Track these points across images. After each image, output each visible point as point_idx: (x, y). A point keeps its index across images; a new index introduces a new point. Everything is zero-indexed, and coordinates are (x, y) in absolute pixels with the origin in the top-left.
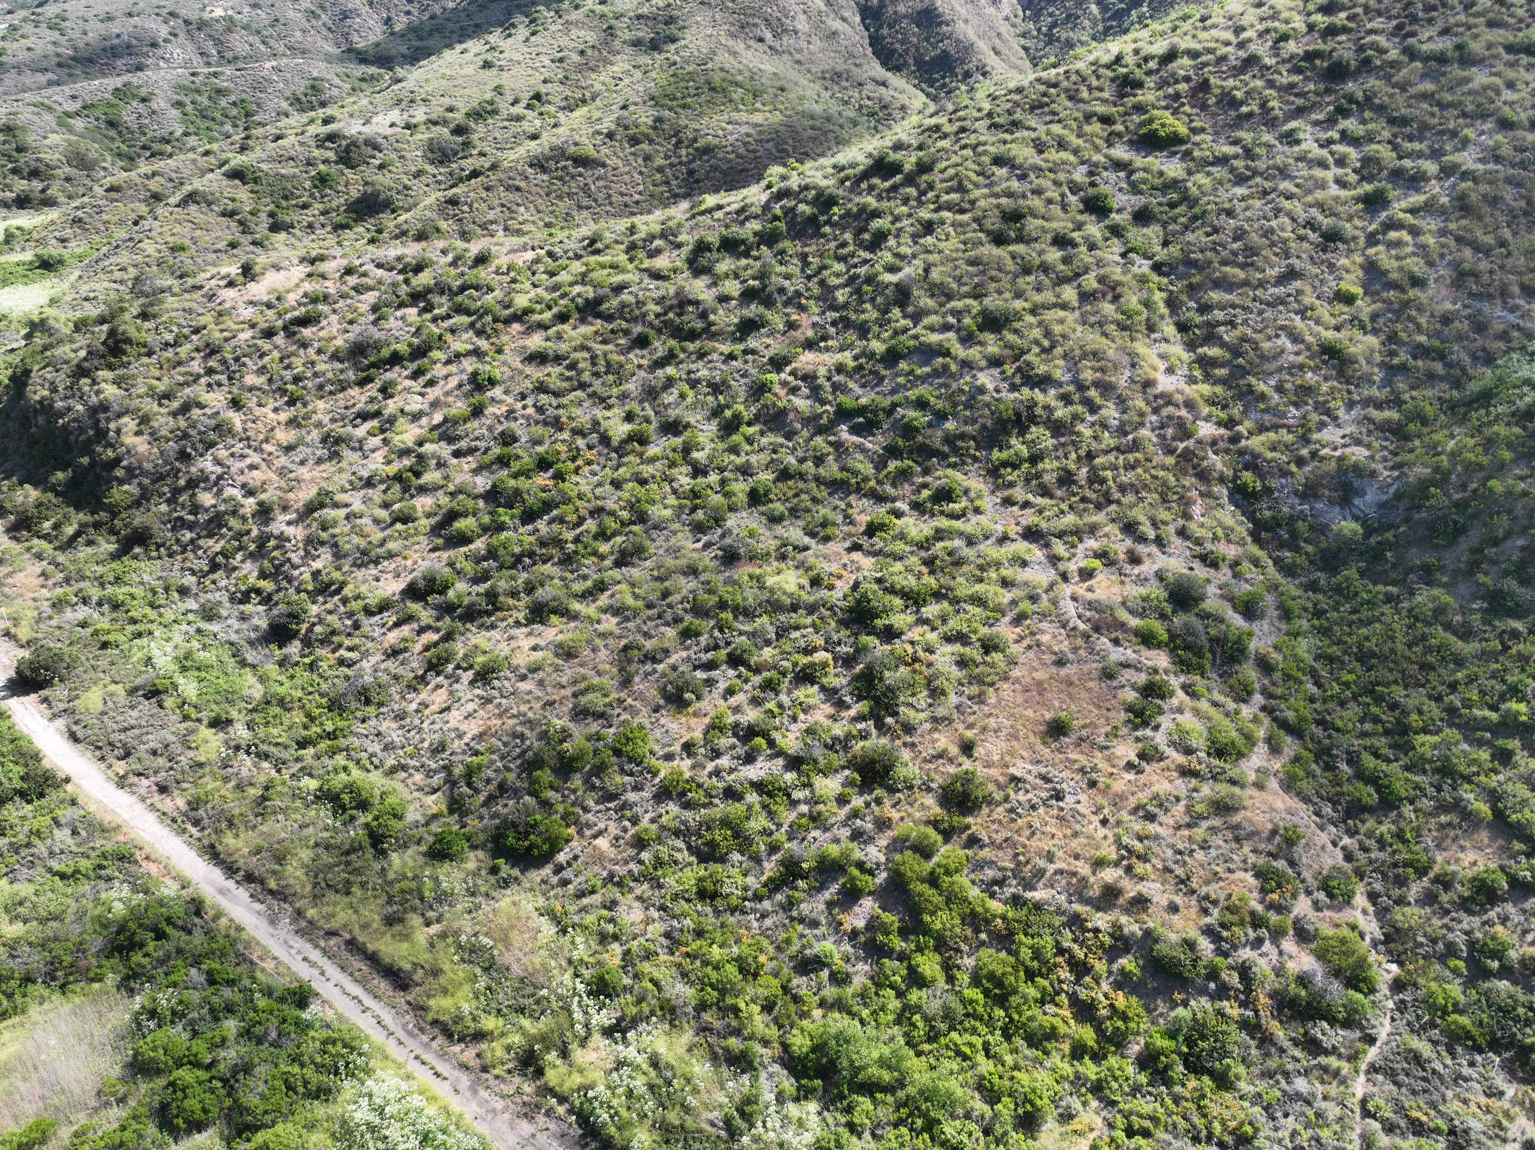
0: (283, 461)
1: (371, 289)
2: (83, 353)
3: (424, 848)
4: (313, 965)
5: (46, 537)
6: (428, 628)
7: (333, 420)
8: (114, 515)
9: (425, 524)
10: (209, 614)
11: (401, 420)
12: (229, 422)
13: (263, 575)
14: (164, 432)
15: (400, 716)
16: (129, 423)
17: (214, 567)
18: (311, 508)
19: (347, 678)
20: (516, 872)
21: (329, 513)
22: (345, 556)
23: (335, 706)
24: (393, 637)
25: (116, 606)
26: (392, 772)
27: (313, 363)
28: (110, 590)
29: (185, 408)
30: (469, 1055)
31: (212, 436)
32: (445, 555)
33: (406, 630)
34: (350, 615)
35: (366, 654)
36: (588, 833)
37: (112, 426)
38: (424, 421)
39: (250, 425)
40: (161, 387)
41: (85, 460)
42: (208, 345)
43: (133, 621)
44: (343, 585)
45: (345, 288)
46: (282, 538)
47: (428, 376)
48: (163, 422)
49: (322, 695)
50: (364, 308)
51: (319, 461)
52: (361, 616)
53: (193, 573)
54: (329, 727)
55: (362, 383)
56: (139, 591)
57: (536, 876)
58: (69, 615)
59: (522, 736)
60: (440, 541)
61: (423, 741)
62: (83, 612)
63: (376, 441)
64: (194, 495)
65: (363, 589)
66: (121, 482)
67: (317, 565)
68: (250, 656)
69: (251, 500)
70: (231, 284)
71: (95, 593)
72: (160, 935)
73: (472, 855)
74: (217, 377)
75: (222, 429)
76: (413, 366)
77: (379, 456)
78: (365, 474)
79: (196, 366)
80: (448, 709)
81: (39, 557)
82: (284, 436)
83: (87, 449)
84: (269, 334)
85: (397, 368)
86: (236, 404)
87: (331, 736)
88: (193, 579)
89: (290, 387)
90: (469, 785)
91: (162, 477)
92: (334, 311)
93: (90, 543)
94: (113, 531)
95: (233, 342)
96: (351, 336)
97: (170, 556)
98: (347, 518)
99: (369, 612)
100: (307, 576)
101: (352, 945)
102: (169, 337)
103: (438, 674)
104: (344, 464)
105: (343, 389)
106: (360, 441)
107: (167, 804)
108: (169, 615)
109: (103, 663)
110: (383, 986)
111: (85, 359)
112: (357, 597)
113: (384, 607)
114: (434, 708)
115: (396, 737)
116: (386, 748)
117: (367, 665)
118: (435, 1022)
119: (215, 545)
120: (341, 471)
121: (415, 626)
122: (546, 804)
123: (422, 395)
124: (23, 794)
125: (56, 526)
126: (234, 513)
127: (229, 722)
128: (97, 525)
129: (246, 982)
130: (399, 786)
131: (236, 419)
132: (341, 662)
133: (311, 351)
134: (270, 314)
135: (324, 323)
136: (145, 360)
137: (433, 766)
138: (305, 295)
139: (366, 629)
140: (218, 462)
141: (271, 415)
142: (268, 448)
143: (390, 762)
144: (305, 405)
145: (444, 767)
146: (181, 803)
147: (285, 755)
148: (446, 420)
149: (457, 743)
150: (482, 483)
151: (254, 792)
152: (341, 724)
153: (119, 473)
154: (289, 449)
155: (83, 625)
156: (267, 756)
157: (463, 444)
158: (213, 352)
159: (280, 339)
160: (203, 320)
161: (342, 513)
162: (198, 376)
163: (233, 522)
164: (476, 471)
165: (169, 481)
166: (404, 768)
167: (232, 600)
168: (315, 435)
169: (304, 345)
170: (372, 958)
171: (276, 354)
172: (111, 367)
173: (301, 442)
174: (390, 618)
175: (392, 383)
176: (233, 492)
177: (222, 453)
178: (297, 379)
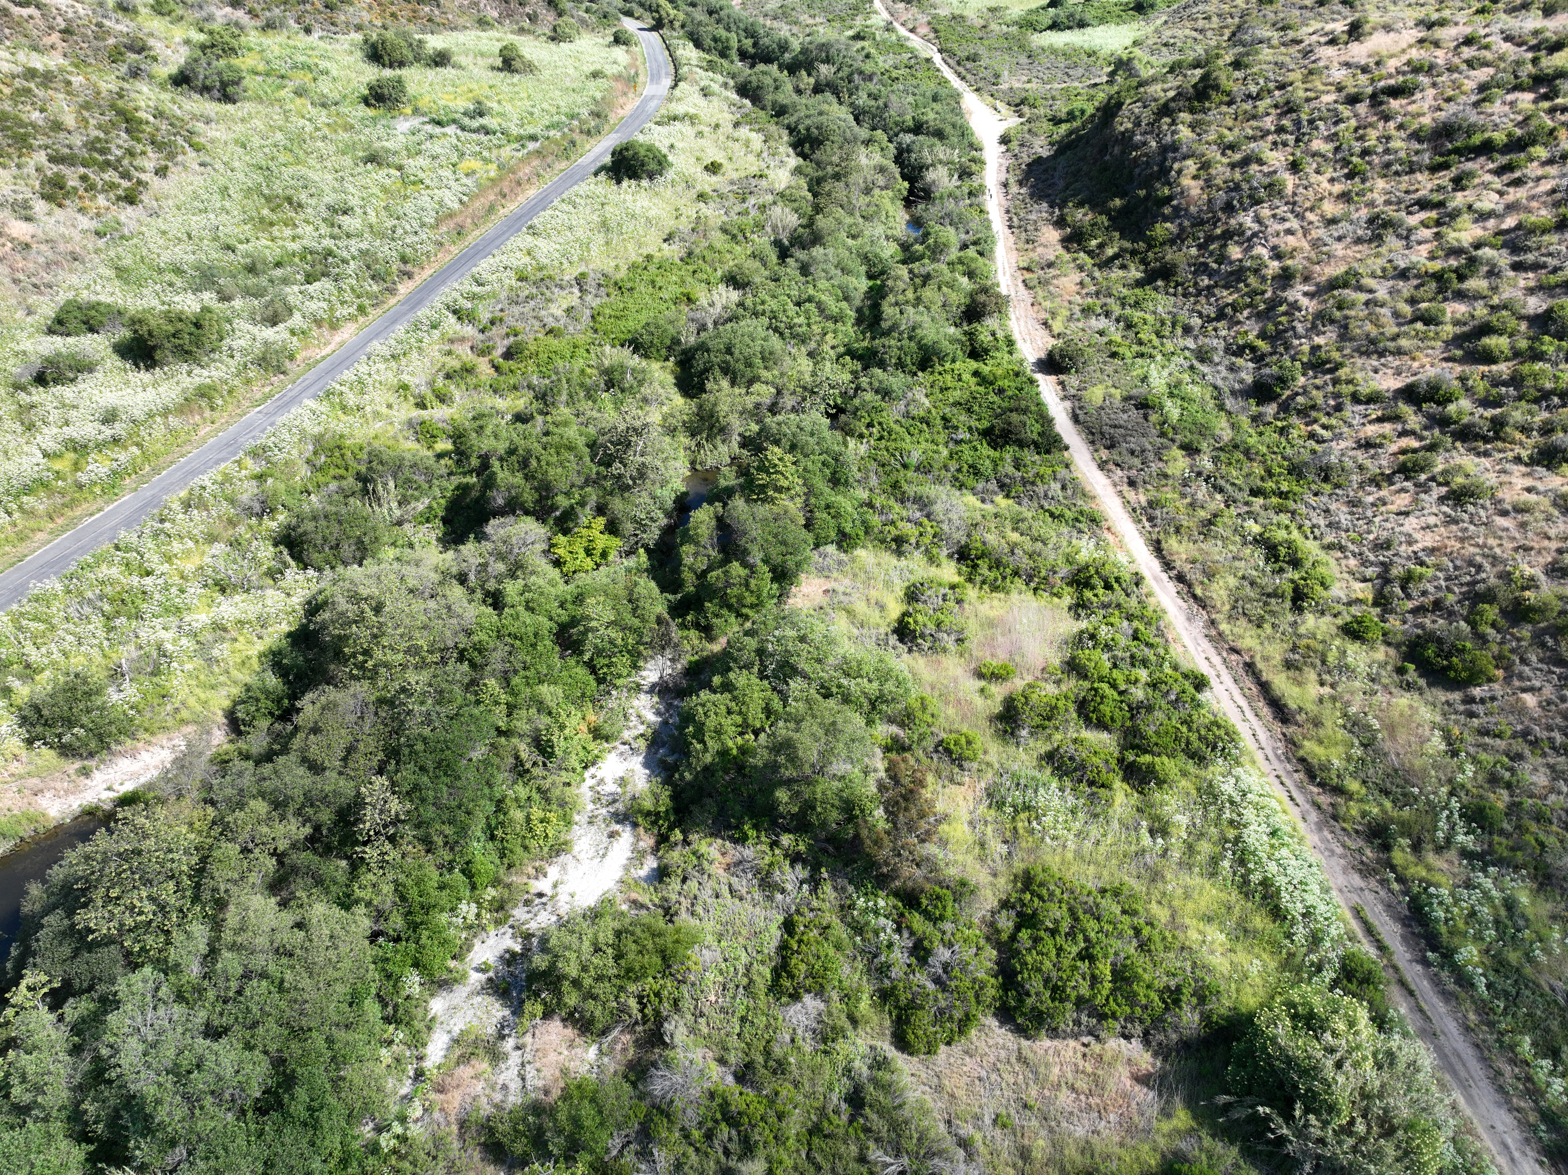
0: (1320, 233)
1: (1486, 64)
2: (1171, 94)
3: (1339, 622)
4: (1212, 666)
5: (1090, 253)
6: (1412, 433)
7: (1388, 203)
8: (1150, 247)
9: (1448, 331)
10: (1203, 356)
11: (1466, 217)
12: (1283, 184)
13: (1262, 335)
14: (1219, 181)
15: (1353, 503)
16: (1191, 166)
17: (1221, 315)
18: (1333, 284)
19: (1314, 452)
20: (1422, 682)
21: (1349, 294)
22: (1351, 340)
23: (1296, 471)
24: (1371, 430)
25: (1129, 326)
26: (1329, 547)
27: (1388, 138)
28: (1128, 311)
29: (1246, 162)
30: (1325, 800)
31: (1262, 193)
32: (1458, 369)
33: (1387, 428)
34: (1337, 396)
35: (1339, 437)
36: (1517, 683)
37: (1176, 166)
38: (1491, 223)
39: (1301, 190)
40: (1230, 137)
41: (1142, 193)
42: (1288, 102)
43: (1140, 343)
44: (1338, 366)
45: (1456, 60)
46: (1295, 306)
47: (1517, 174)
48: (1221, 171)
49: (1284, 458)
50: (1470, 85)
51: (1359, 241)
52: (1347, 402)
53: (1201, 315)
54: (1285, 487)
55: (1434, 169)
56: (1150, 318)
57: (1442, 696)
58: (1093, 322)
59: (1479, 568)
60: (1459, 353)
61: (1369, 532)
62: (1102, 323)
63: (1427, 233)
64: (1225, 246)
65: (1359, 376)
66: (1166, 219)
67: (1319, 340)
68: (1229, 403)
69: (1276, 264)
70: (1333, 42)
71: (1117, 310)
72: (1108, 587)
73: (1382, 648)
74: (1284, 137)
75: (1273, 188)
76: (1503, 160)
77: (1424, 250)
78: (1402, 265)
79: (1268, 123)
80: (1406, 514)
81: (1081, 268)
82: (1330, 208)
83: (1147, 184)
84: (1353, 100)
85: (1482, 159)
86: (1295, 167)
87: (1283, 495)
88: (1199, 321)
89: (1355, 159)
90: (1403, 588)
91: (1202, 223)
92: (1434, 85)
93: (1123, 267)
94: (1144, 262)
95: (1314, 104)
96: (1442, 116)
97: (1185, 295)
98: (1367, 303)
99: (1356, 399)
100: (1306, 348)
101: (1250, 667)
102: (1253, 89)
103: (1407, 479)
104: (1383, 250)
105: (1412, 171)
106: (1410, 230)
107: (1131, 495)
108: (1169, 346)
109: (1109, 369)
110: (1266, 711)
111: (1173, 99)
112: (1349, 382)
113: (1373, 399)
114: (1393, 508)
115: (1344, 519)
116: (1330, 525)
117: (1338, 447)
118: (1302, 760)
119: (1228, 297)
120: (1378, 255)
121: (1399, 427)
122: (1482, 639)
123: (1501, 193)
124: (1036, 445)
125: (1101, 246)
126: (1256, 271)
127: (1198, 451)
128: (1134, 253)
129: (1162, 652)
130: (1333, 563)
131: (1289, 181)
132: (1312, 436)
133: (1392, 124)
134: (1363, 79)
135: (1418, 96)
136: (1224, 109)
137: (1372, 558)
138: (1409, 63)
139: (1347, 413)
140: (1258, 220)
141: (1326, 185)
142: (1310, 216)
143: (1329, 539)
144: (1363, 181)
145: (1382, 564)
146: (1143, 499)
147: (1238, 496)
148: (1519, 226)
149: (1403, 547)
150: (1535, 305)
151: (1202, 514)
152: (1296, 489)
153: (1167, 210)
154: (1332, 222)
155: (1101, 333)
156: (1221, 490)
157: (1530, 257)
158: (1291, 111)
159: (1362, 108)
160: (1291, 76)
161: (1363, 297)
162: (1268, 133)
163: (1252, 280)
164: (1531, 291)
165: (1207, 227)
166: (1342, 548)
167: (1228, 350)
168: (1364, 213)
169: (1387, 118)
170: (1264, 687)
171: (1353, 123)
172: (1192, 111)
173: (1346, 217)
174: (1375, 411)
175: (1470, 175)
176: (1262, 251)
177: (1265, 212)
178: (1365, 153)
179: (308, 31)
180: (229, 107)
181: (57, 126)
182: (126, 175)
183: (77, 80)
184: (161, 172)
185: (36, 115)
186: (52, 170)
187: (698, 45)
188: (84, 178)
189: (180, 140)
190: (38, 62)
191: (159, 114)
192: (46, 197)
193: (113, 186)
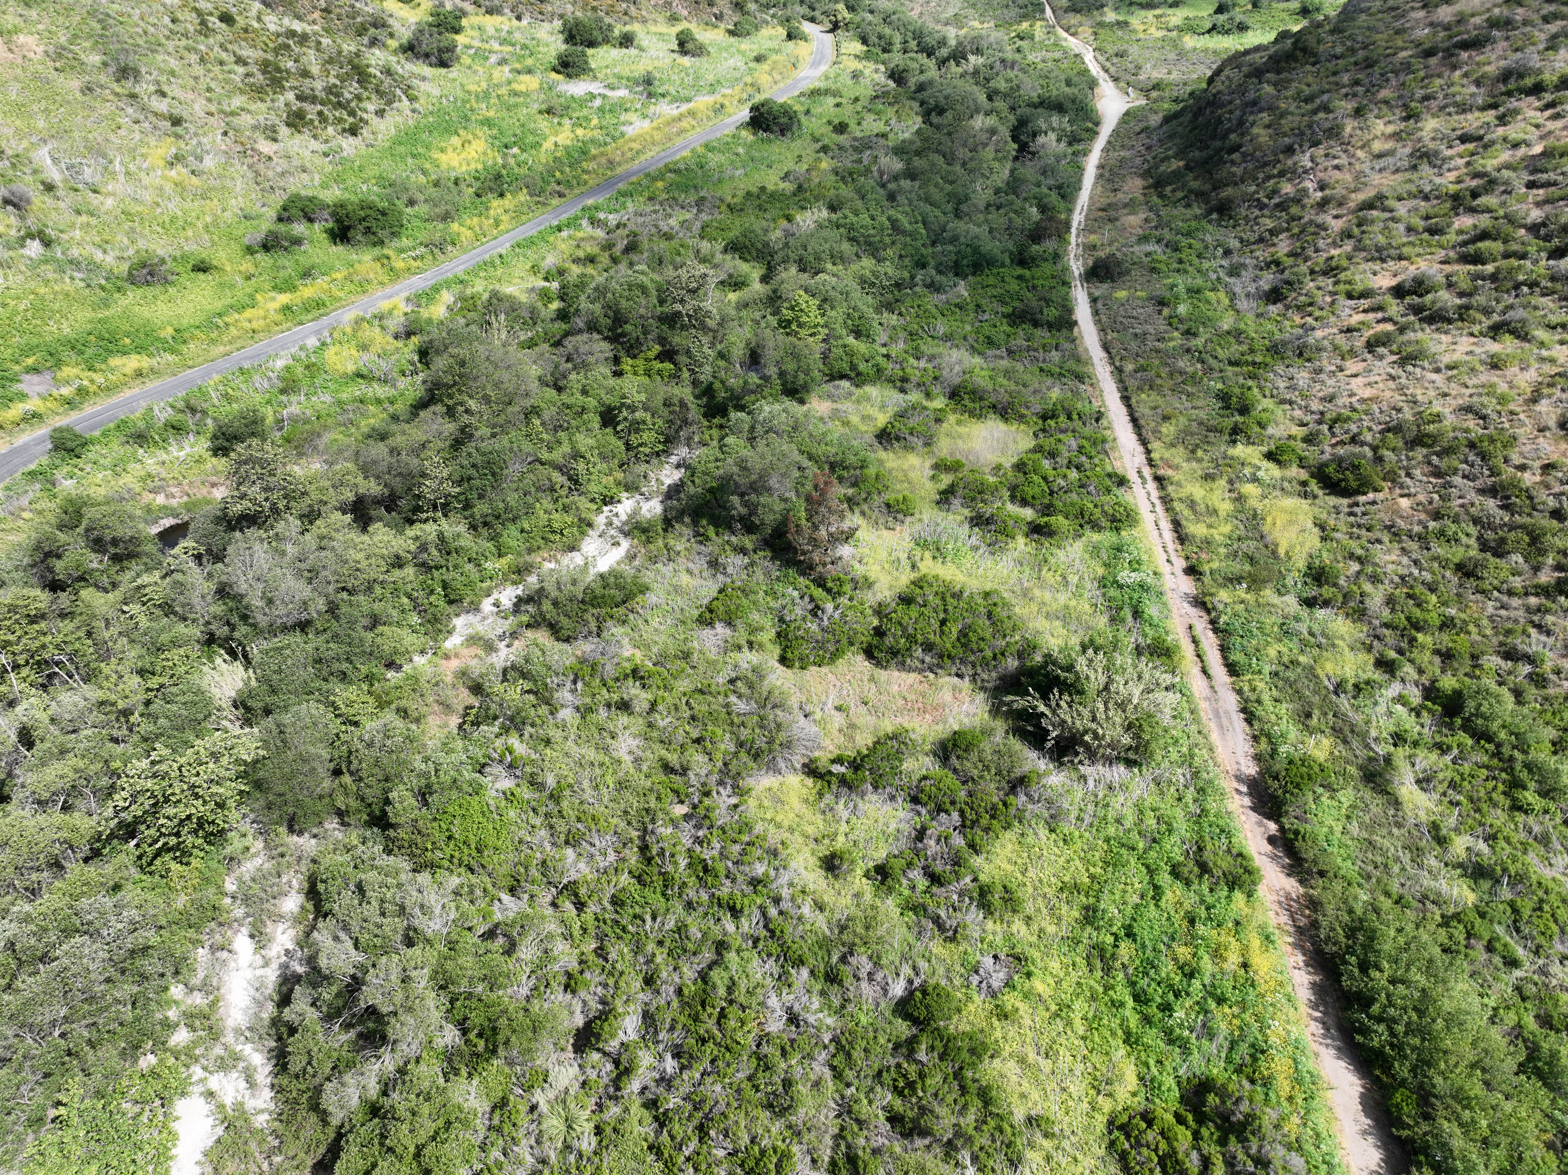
0: (1365, 166)
2: (1265, 59)
3: (1265, 449)
4: (1141, 477)
5: (1163, 196)
6: (1390, 320)
7: (1433, 138)
8: (1214, 188)
9: (1451, 239)
10: (1234, 271)
11: (1498, 146)
12: (1342, 127)
13: (1289, 253)
14: (1286, 129)
15: (1316, 372)
16: (1265, 117)
17: (1261, 240)
18: (1361, 207)
19: (1298, 336)
20: (1319, 492)
21: (1373, 214)
22: (1362, 250)
23: (1275, 350)
24: (1355, 319)
25: (1176, 249)
26: (1281, 402)
27: (1451, 85)
28: (1179, 238)
29: (1314, 111)
31: (1321, 137)
32: (1450, 268)
33: (1371, 316)
34: (1334, 294)
35: (1325, 326)
36: (1398, 491)
37: (1252, 118)
38: (1522, 151)
39: (1357, 132)
40: (1307, 92)
41: (1219, 145)
42: (1367, 59)
43: (1180, 261)
44: (1344, 271)
46: (1323, 227)
47: (1558, 109)
48: (1291, 120)
49: (1270, 341)
50: (1541, 37)
51: (1396, 171)
52: (1342, 298)
53: (1242, 241)
54: (1259, 359)
55: (1484, 109)
56: (1197, 244)
57: (1333, 500)
58: (1144, 247)
59: (1399, 410)
60: (1454, 256)
61: (1320, 390)
62: (1153, 247)
63: (1461, 162)
64: (1278, 183)
65: (1358, 277)
66: (1233, 164)
67: (1334, 252)
68: (1241, 304)
69: (1319, 194)
70: (1424, 6)
71: (1169, 238)
73: (1295, 468)
74: (1357, 88)
75: (1333, 132)
76: (1550, 98)
77: (1452, 176)
78: (1428, 188)
79: (1346, 78)
80: (1357, 376)
81: (1151, 208)
82: (1380, 146)
83: (1225, 135)
84: (1428, 54)
85: (1531, 98)
86: (1358, 113)
87: (1254, 363)
88: (1239, 246)
89: (1414, 104)
90: (1331, 428)
91: (1263, 165)
92: (1507, 38)
93: (1188, 206)
94: (1207, 200)
95: (1391, 59)
96: (1503, 63)
97: (1234, 226)
98: (1385, 220)
99: (1350, 296)
100: (1321, 259)
102: (1339, 50)
103: (1370, 352)
104: (1415, 177)
105: (1463, 112)
106: (1444, 160)
108: (1206, 264)
109: (1143, 279)
111: (1266, 64)
112: (1349, 283)
113: (1365, 294)
114: (1347, 372)
115: (1302, 383)
116: (1289, 387)
117: (1321, 333)
119: (1270, 224)
120: (1408, 181)
121: (1380, 316)
122: (1379, 459)
123: (1538, 126)
125: (1174, 190)
126: (1299, 201)
127: (1195, 335)
128: (1199, 194)
129: (1097, 461)
130: (1279, 412)
131: (1349, 125)
132: (1302, 326)
133: (1457, 74)
134: (1442, 35)
135: (1488, 48)
136: (1309, 67)
137: (1314, 408)
138: (1488, 20)
139: (1338, 308)
140: (1312, 159)
141: (1381, 127)
142: (1360, 153)
143: (1285, 397)
144: (1417, 122)
145: (1322, 412)
147: (1216, 365)
148: (1544, 154)
149: (1343, 399)
150: (1536, 215)
152: (1269, 362)
153: (1236, 156)
154: (1377, 157)
155: (1147, 255)
156: (1203, 362)
157: (1544, 177)
158: (1368, 66)
159: (1433, 61)
160: (1378, 37)
161: (1384, 216)
162: (1342, 86)
163: (1294, 209)
165: (1267, 169)
166: (1291, 403)
167: (1256, 266)
168: (1408, 149)
169: (1454, 68)
171: (1422, 74)
172: (1279, 72)
173: (1390, 153)
174: (1365, 303)
175: (1516, 112)
176: (1309, 185)
177: (1320, 151)
178: (1426, 98)
179: (519, 18)
180: (443, 71)
181: (305, 74)
182: (352, 113)
183: (326, 41)
184: (380, 113)
185: (290, 64)
186: (296, 105)
187: (864, 41)
188: (320, 113)
189: (398, 92)
190: (298, 26)
191: (388, 72)
192: (288, 125)
193: (340, 120)
